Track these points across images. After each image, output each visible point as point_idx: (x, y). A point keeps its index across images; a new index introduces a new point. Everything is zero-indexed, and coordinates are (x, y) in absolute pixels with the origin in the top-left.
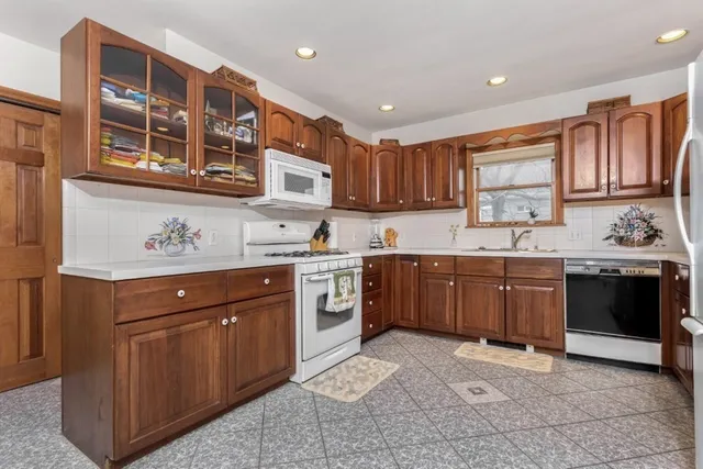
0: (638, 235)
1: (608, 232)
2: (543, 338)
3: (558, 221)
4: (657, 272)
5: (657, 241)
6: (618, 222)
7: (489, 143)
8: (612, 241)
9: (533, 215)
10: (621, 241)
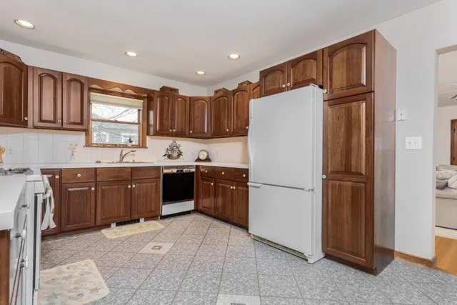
0: (175, 154)
1: (164, 153)
2: (152, 212)
3: (143, 145)
4: (194, 170)
5: (181, 157)
6: (168, 147)
7: (112, 90)
8: (166, 157)
9: (130, 141)
10: (170, 157)
